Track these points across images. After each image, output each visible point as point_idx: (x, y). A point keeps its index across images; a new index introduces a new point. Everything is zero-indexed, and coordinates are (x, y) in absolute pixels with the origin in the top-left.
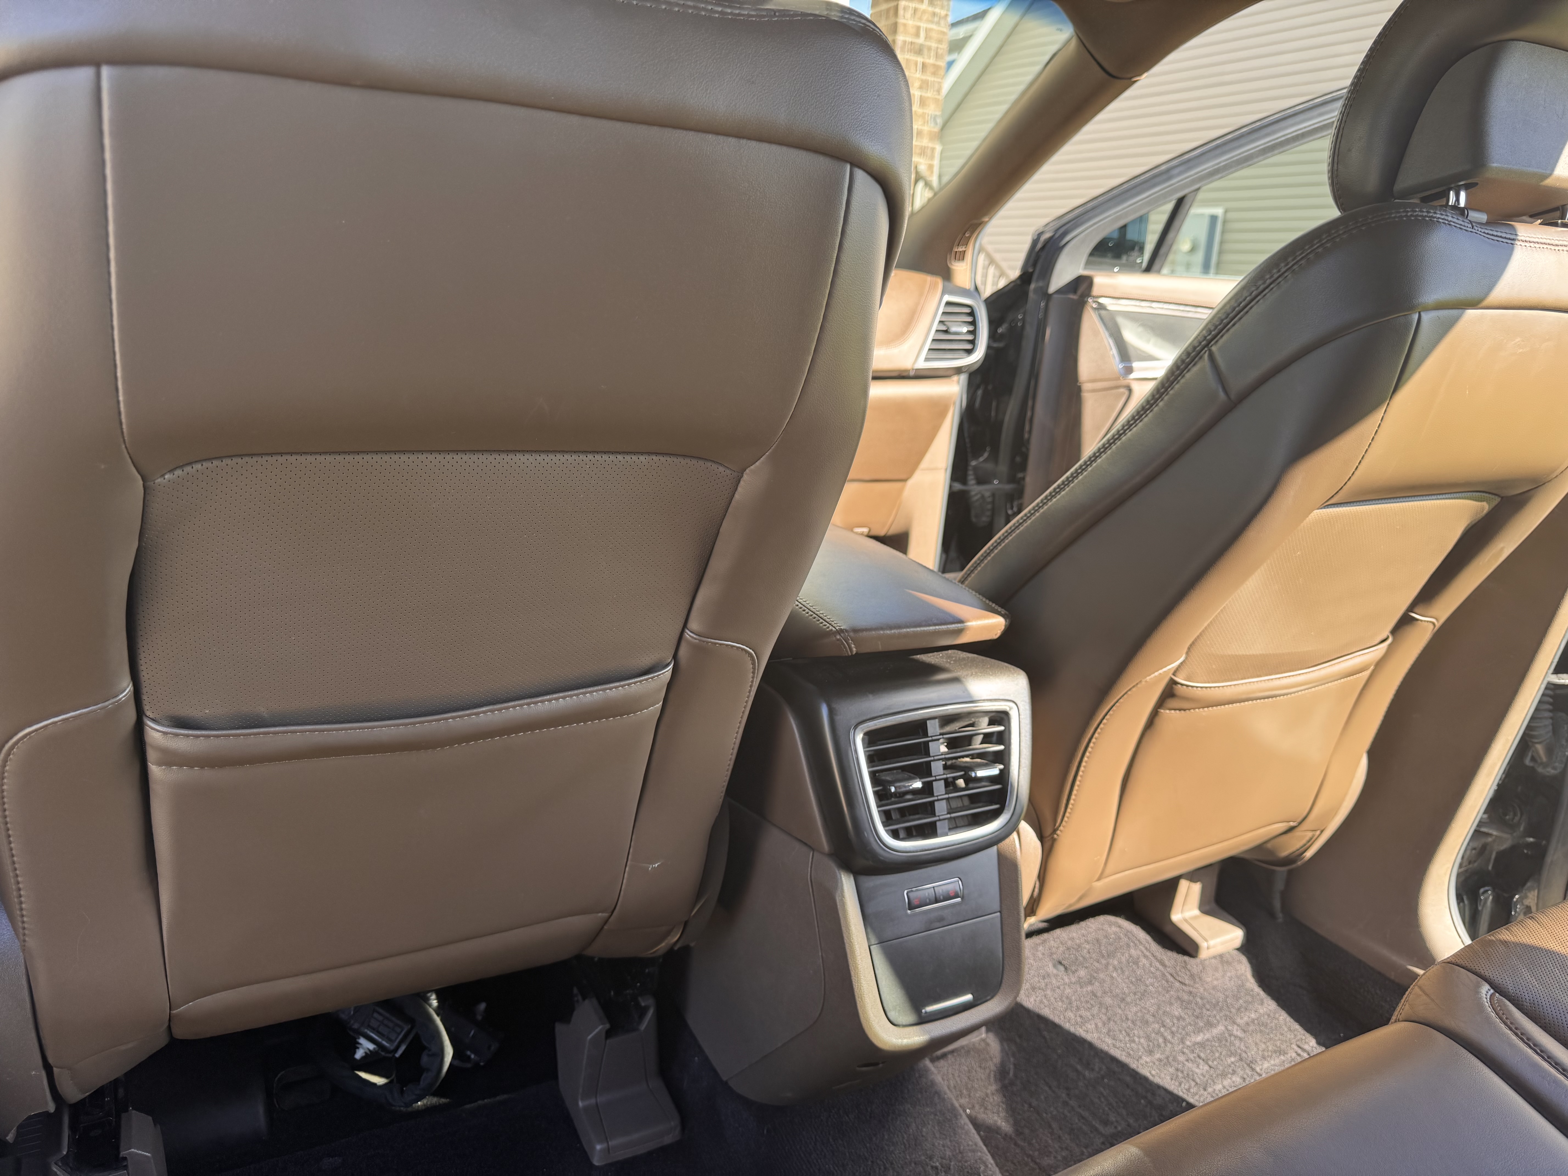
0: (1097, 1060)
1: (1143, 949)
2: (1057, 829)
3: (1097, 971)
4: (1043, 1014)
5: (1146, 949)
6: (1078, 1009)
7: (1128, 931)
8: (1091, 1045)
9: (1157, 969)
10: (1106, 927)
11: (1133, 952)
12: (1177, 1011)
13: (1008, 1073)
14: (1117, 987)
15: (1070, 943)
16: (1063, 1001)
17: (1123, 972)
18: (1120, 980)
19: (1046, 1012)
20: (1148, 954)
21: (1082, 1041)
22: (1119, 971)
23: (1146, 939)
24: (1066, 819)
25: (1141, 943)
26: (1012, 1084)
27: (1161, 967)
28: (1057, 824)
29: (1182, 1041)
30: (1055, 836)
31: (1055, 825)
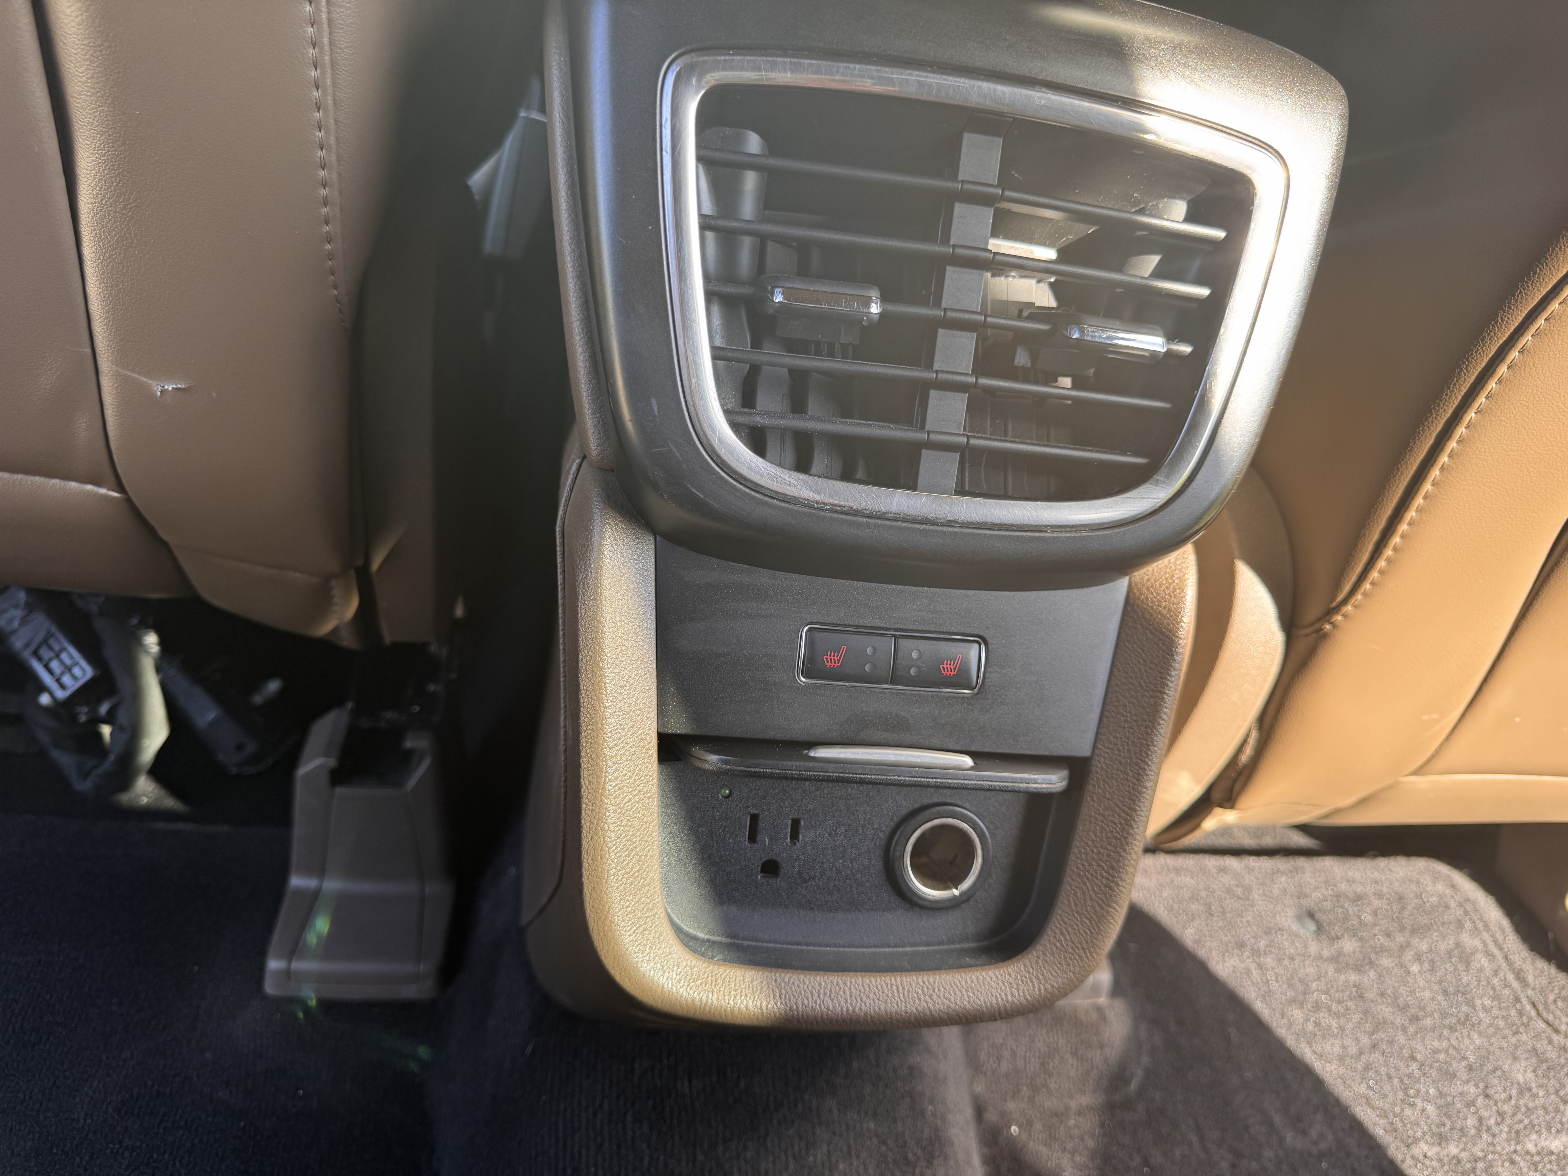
0: (1319, 1117)
1: (1489, 940)
2: (1336, 609)
3: (1381, 950)
4: (1241, 994)
5: (1496, 942)
6: (1317, 1007)
7: (1467, 900)
8: (1318, 1083)
9: (1507, 985)
10: (1427, 880)
11: (1466, 939)
12: (1522, 1073)
13: (1127, 1082)
14: (1413, 992)
15: (1343, 887)
16: (1290, 986)
17: (1433, 970)
18: (1422, 983)
19: (1250, 994)
20: (1496, 951)
21: (1305, 1072)
22: (1426, 966)
23: (1500, 924)
24: (1367, 586)
25: (1487, 927)
26: (1127, 1105)
27: (1515, 984)
28: (1340, 597)
29: (1517, 1137)
30: (1328, 627)
31: (1333, 599)
